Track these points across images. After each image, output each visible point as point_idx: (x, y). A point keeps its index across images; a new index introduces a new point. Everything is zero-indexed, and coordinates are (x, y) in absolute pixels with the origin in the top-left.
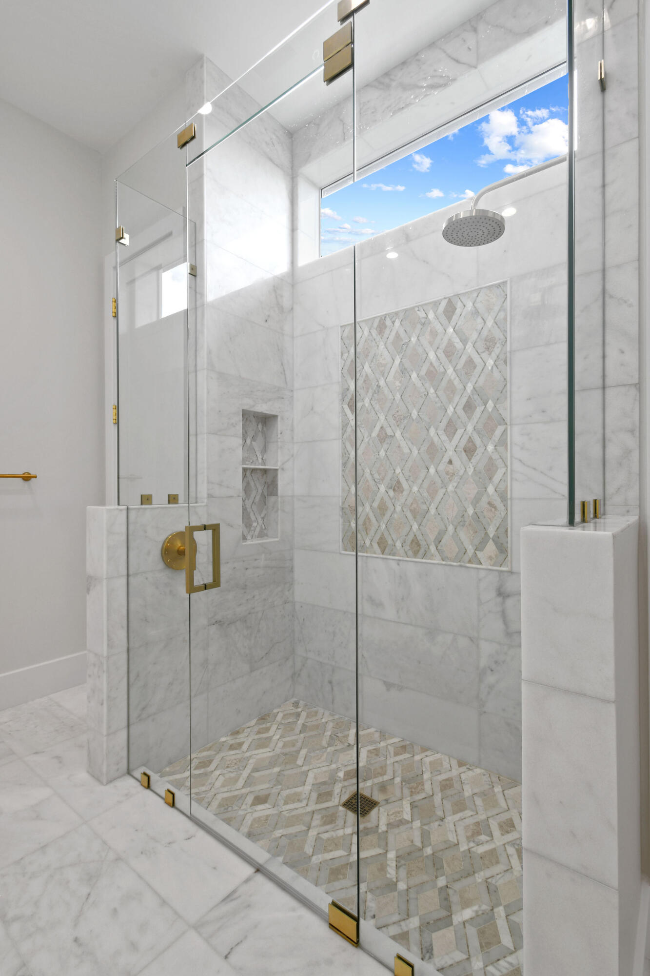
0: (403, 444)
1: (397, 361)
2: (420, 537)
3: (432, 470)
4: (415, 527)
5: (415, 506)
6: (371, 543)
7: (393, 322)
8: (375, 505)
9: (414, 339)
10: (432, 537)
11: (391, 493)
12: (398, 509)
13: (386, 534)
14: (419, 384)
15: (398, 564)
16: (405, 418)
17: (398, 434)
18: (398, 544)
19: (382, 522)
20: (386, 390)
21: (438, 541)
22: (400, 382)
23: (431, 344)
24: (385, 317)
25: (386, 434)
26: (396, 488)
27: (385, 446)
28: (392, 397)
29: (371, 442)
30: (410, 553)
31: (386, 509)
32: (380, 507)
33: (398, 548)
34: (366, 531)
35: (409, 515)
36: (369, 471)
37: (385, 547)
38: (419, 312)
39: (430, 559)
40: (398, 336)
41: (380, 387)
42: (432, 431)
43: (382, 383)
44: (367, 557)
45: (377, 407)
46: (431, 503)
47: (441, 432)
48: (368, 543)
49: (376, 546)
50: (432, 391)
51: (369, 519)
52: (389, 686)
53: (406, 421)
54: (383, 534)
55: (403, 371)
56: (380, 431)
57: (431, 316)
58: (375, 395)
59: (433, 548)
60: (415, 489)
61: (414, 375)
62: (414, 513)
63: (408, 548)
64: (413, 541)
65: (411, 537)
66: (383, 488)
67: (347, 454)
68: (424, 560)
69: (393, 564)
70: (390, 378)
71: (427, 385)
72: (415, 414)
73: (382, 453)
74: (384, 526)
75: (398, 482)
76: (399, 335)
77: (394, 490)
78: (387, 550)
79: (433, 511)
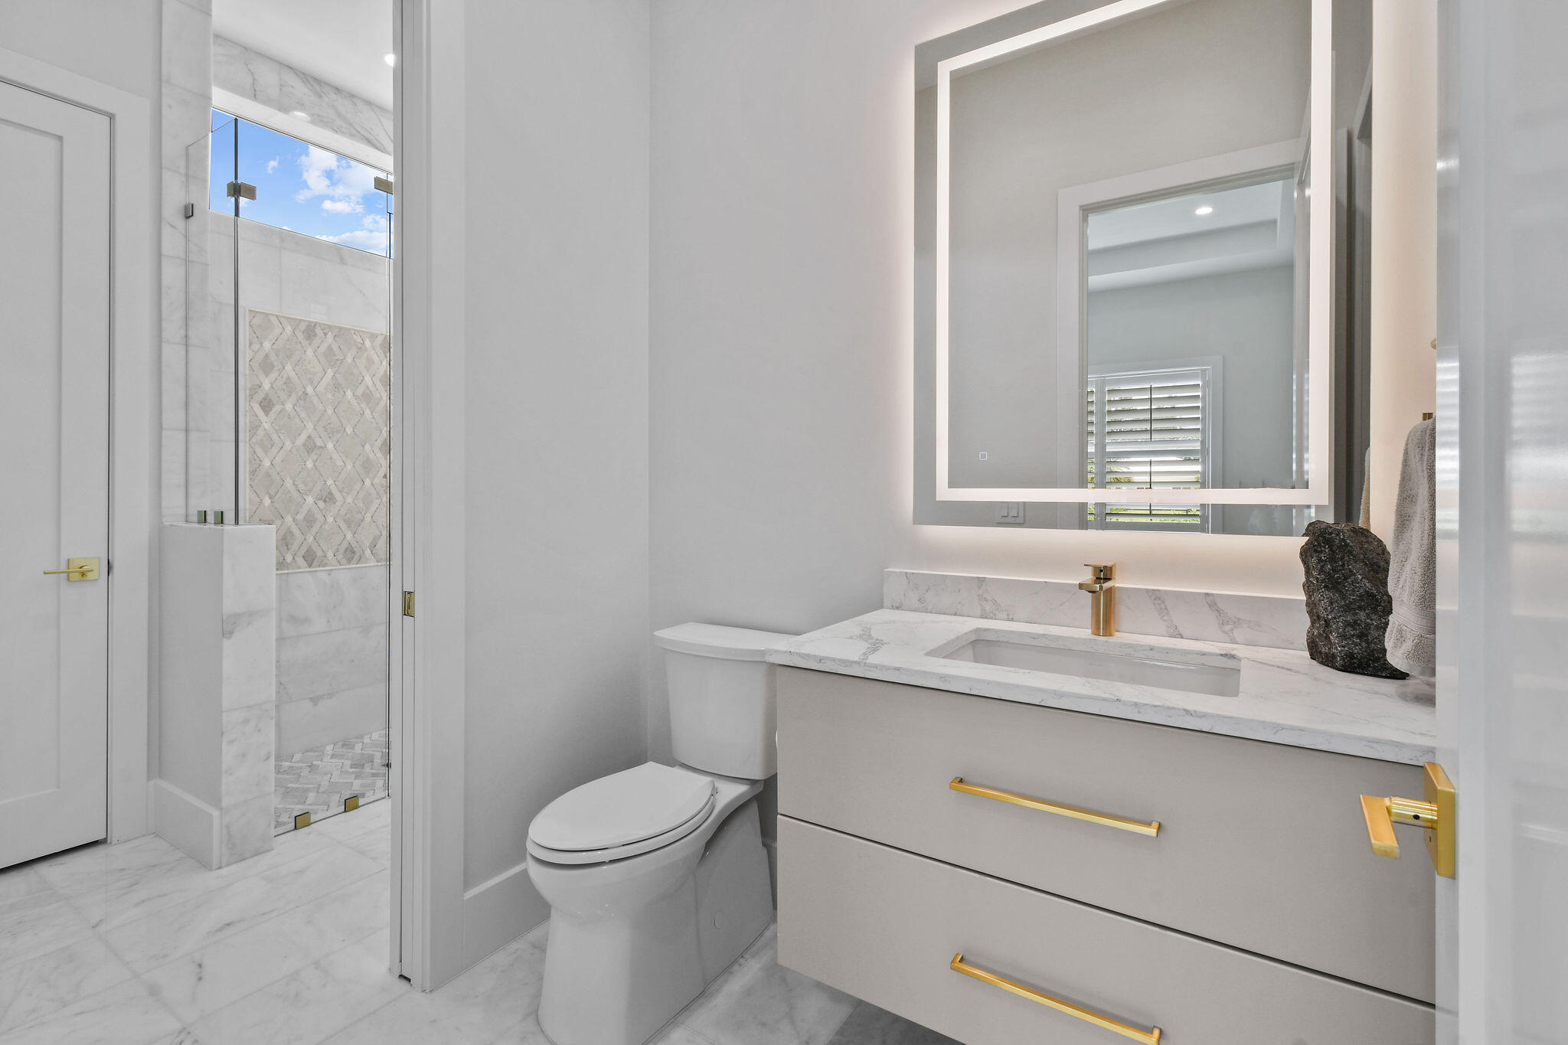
0: (336, 456)
1: (330, 373)
2: (354, 544)
3: (368, 482)
4: (349, 536)
5: (348, 516)
6: (294, 559)
7: (325, 334)
8: (300, 517)
9: (349, 360)
10: (367, 543)
11: (321, 504)
12: (330, 519)
13: (314, 547)
14: (354, 402)
15: (330, 574)
16: (338, 432)
17: (330, 446)
18: (330, 555)
19: (309, 535)
20: (315, 400)
21: (373, 546)
22: (333, 396)
23: (367, 369)
24: (315, 325)
25: (314, 444)
26: (327, 499)
27: (314, 456)
28: (323, 408)
29: (294, 450)
30: (344, 561)
31: (315, 520)
32: (305, 519)
33: (330, 558)
34: (287, 546)
35: (343, 526)
36: (291, 481)
37: (314, 560)
38: (355, 336)
39: (365, 563)
40: (330, 348)
41: (307, 394)
42: (367, 447)
43: (310, 390)
44: (288, 574)
45: (303, 415)
46: (366, 512)
47: (377, 451)
48: (289, 558)
49: (301, 561)
50: (367, 412)
51: (291, 532)
52: (315, 701)
53: (339, 435)
54: (310, 546)
55: (337, 386)
56: (306, 440)
57: (368, 344)
58: (301, 402)
59: (368, 552)
60: (349, 500)
61: (349, 393)
62: (348, 522)
63: (341, 556)
64: (347, 549)
65: (345, 545)
66: (310, 500)
67: (257, 459)
68: (359, 565)
69: (323, 576)
70: (321, 388)
71: (364, 405)
72: (349, 430)
73: (310, 465)
74: (312, 538)
75: (330, 493)
76: (332, 349)
77: (325, 501)
78: (315, 563)
79: (368, 519)
